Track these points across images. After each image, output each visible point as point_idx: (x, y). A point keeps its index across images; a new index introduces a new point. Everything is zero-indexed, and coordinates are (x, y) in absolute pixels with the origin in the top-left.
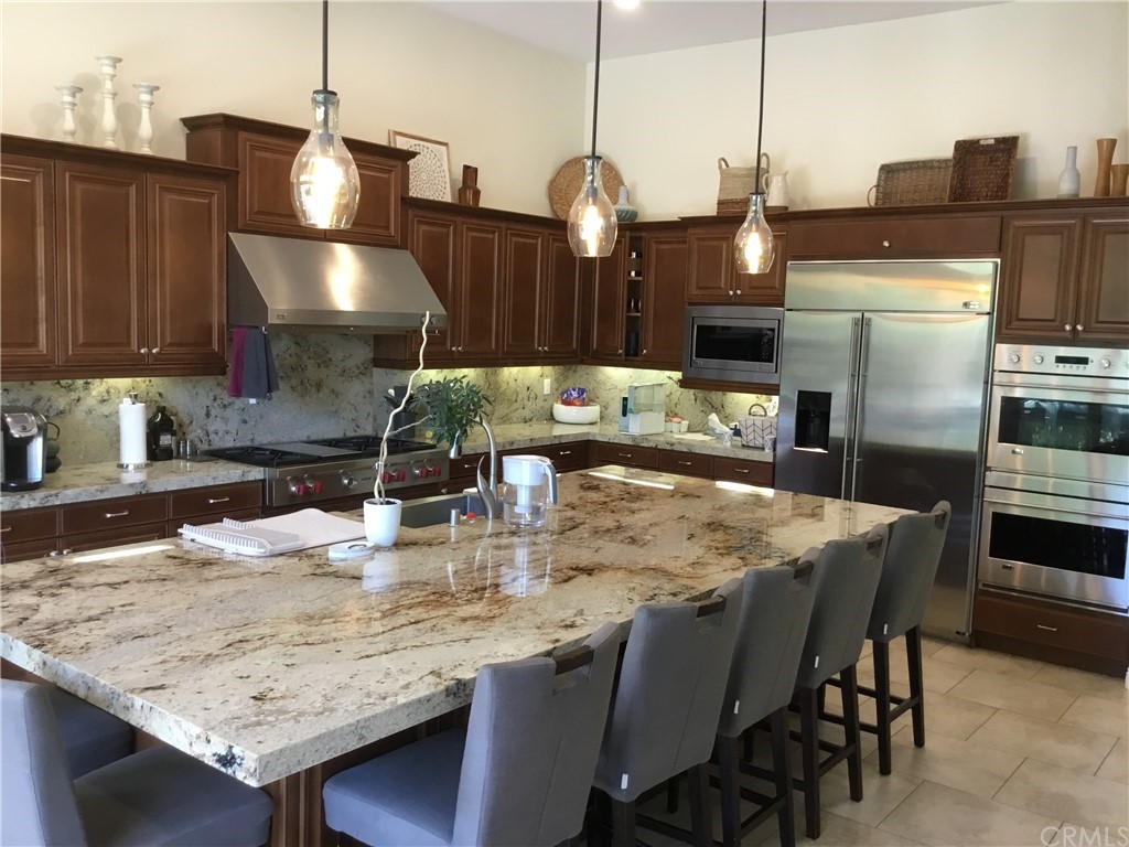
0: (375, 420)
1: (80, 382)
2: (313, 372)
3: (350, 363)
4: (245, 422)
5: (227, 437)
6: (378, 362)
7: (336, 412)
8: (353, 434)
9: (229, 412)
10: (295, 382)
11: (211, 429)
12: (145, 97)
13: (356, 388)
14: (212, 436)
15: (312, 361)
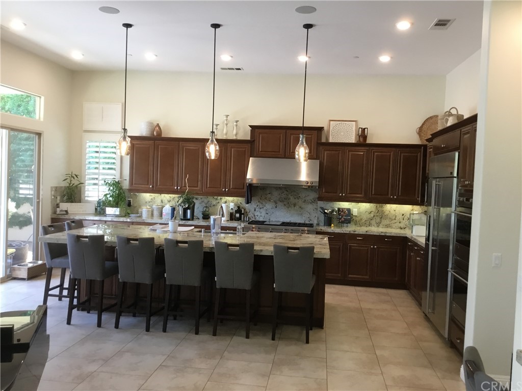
0: (318, 218)
1: (219, 198)
2: (292, 200)
3: (307, 198)
4: (267, 214)
5: (261, 217)
6: (320, 199)
7: (302, 214)
8: (308, 223)
9: (262, 210)
10: (285, 203)
11: (256, 214)
12: (235, 124)
13: (310, 207)
14: (256, 217)
15: (292, 197)
